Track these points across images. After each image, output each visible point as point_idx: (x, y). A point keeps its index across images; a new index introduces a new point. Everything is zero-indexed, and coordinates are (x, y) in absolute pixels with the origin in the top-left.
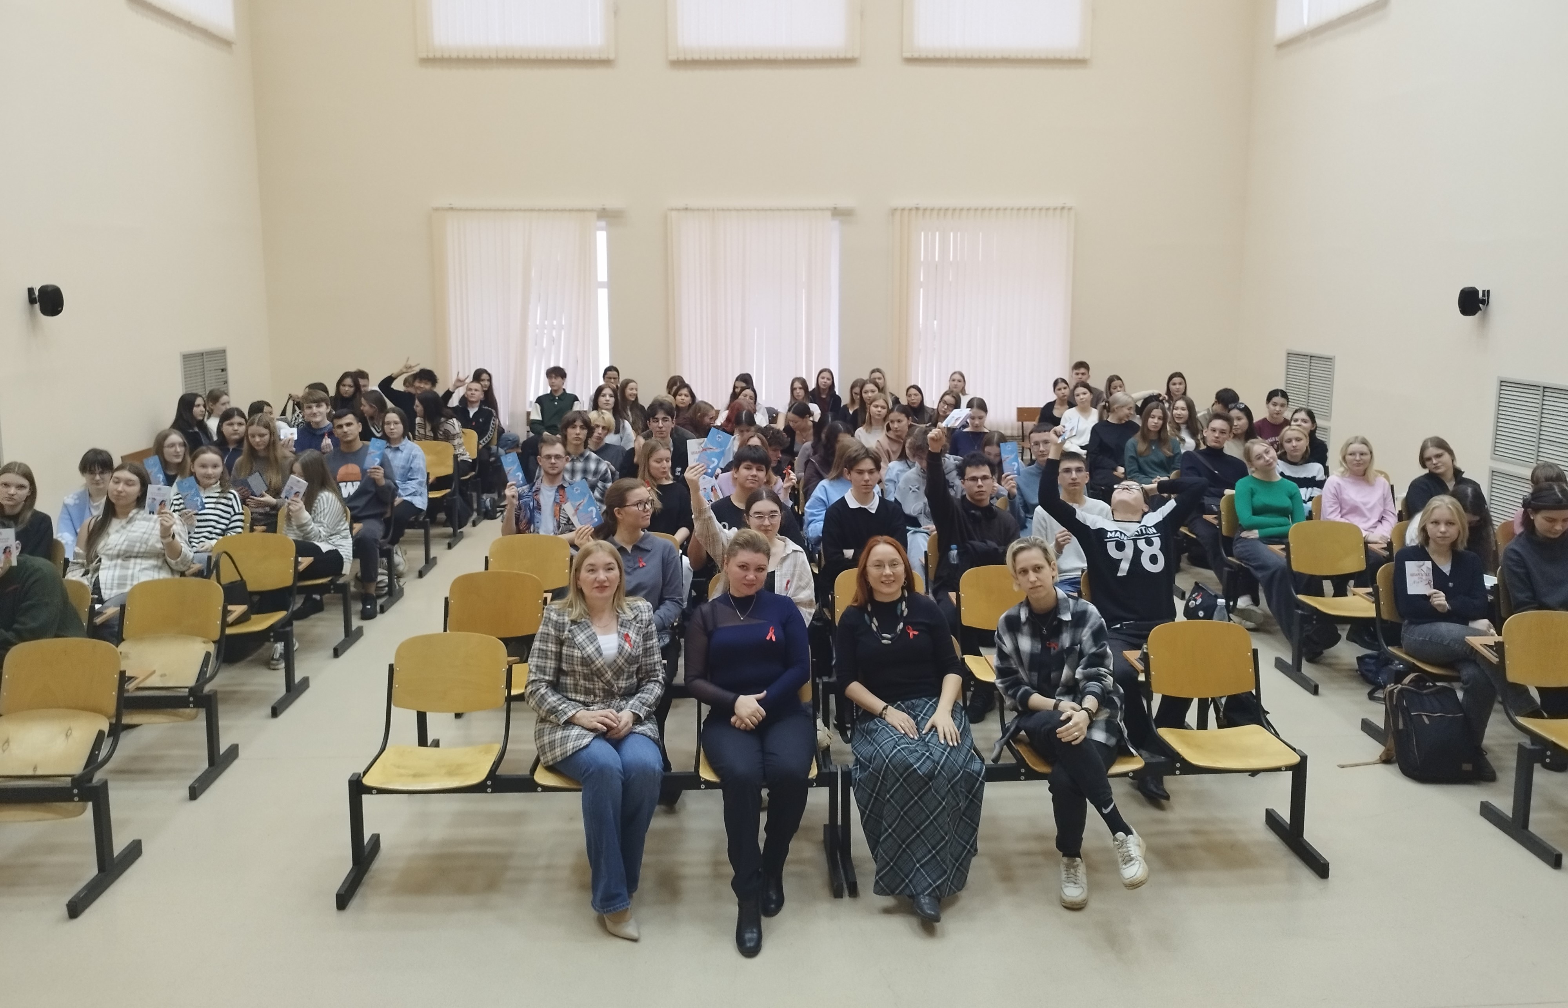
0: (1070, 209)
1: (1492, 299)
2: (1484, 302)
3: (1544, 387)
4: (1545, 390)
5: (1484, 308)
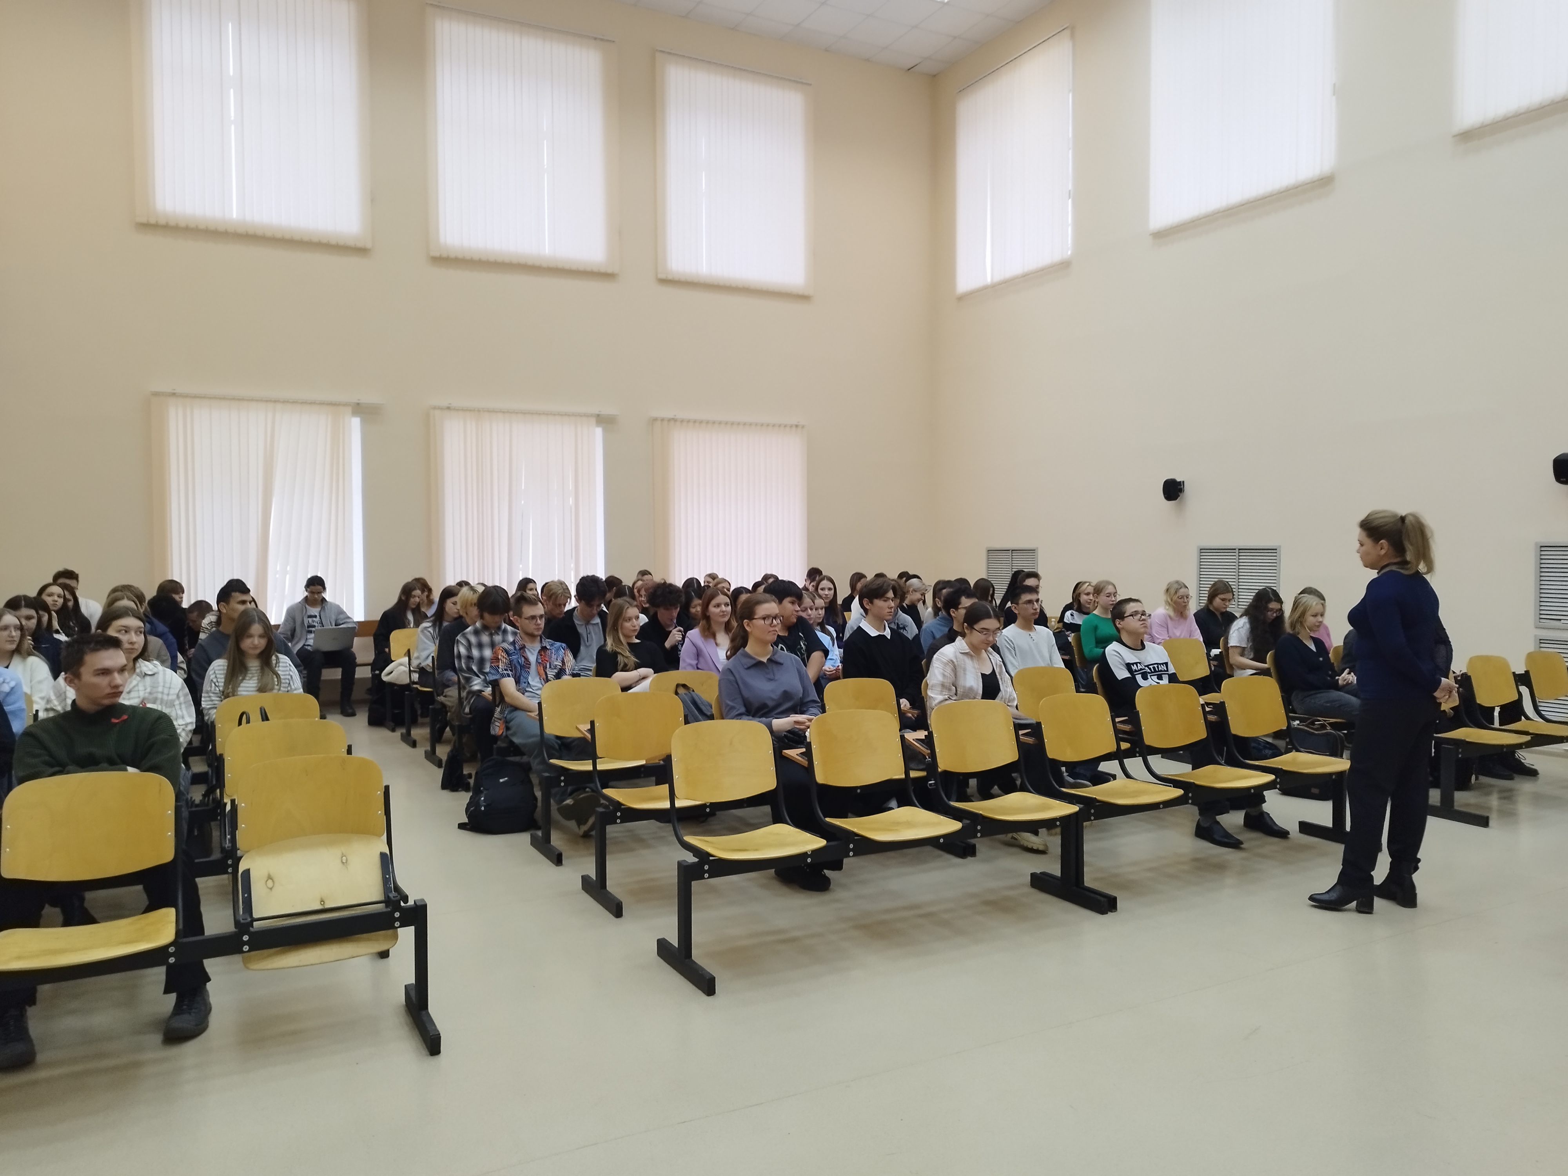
0: (803, 427)
1: (1187, 487)
2: (1181, 490)
3: (1239, 549)
4: (1240, 551)
5: (1181, 495)
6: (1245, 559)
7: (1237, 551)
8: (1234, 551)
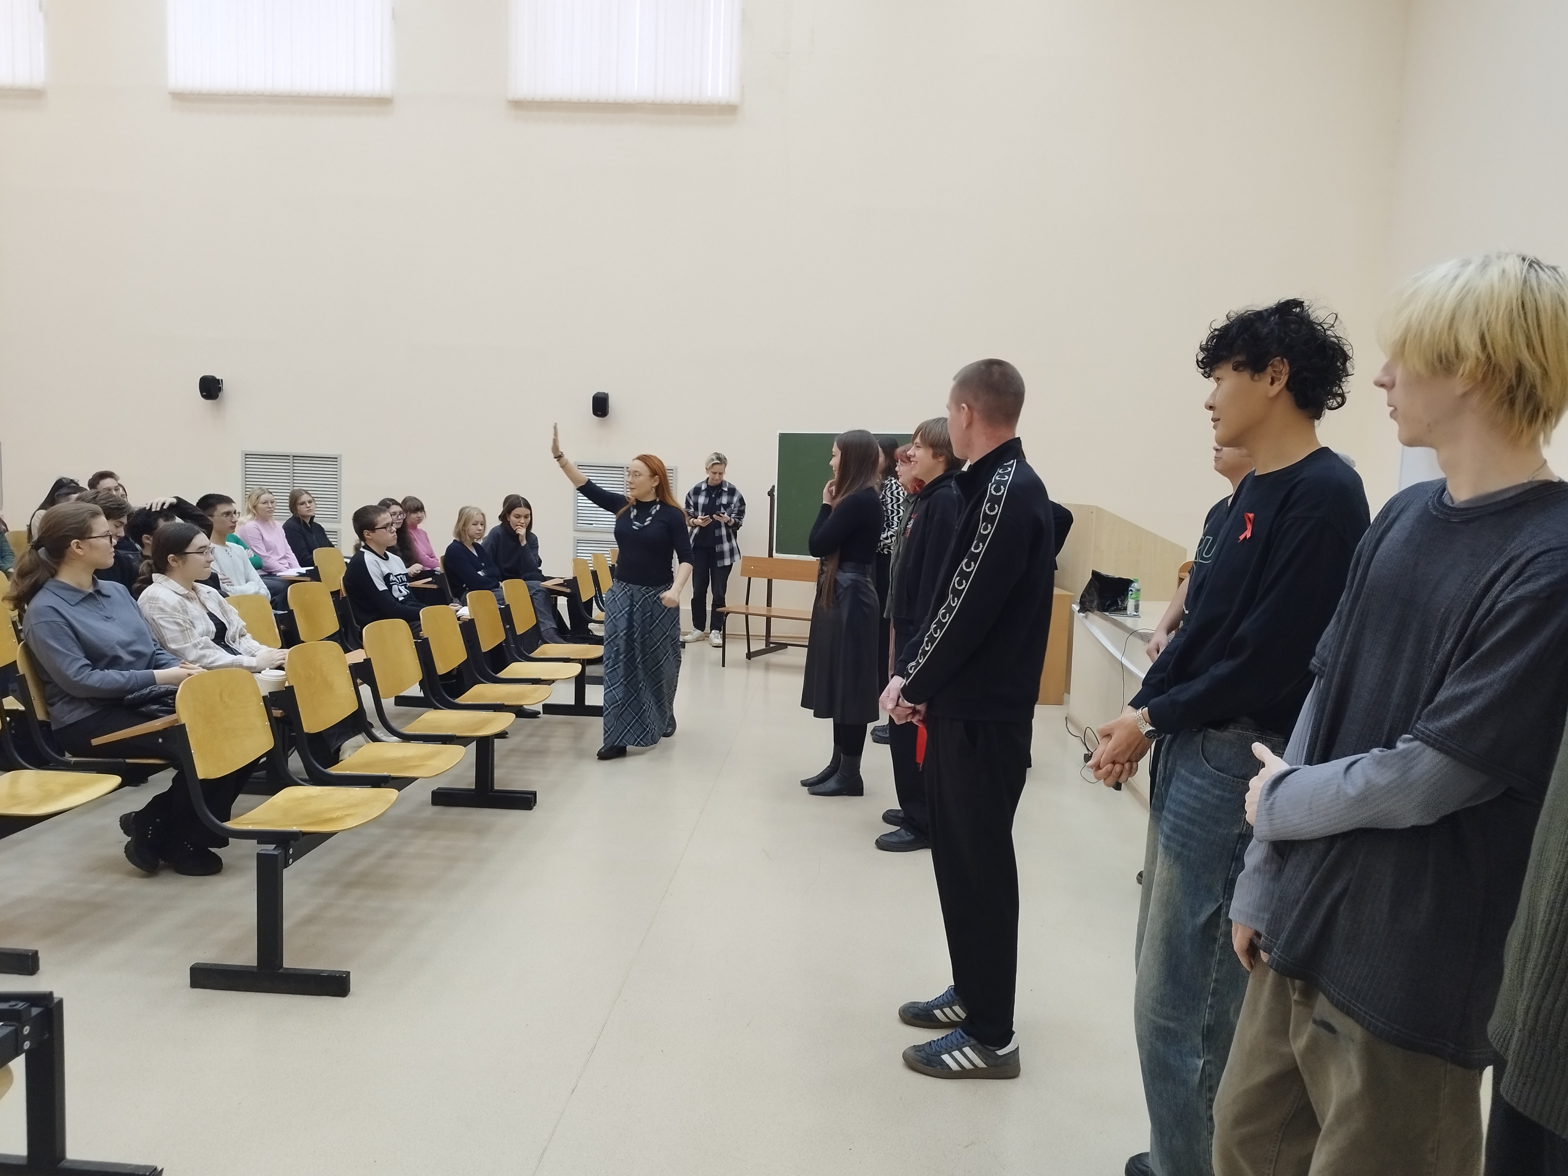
1: (226, 386)
2: (220, 389)
3: (294, 456)
4: (295, 458)
5: (220, 394)
6: (300, 466)
7: (291, 458)
8: (288, 458)
